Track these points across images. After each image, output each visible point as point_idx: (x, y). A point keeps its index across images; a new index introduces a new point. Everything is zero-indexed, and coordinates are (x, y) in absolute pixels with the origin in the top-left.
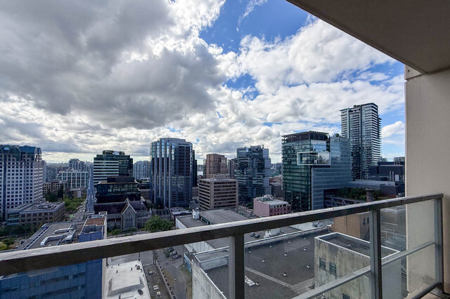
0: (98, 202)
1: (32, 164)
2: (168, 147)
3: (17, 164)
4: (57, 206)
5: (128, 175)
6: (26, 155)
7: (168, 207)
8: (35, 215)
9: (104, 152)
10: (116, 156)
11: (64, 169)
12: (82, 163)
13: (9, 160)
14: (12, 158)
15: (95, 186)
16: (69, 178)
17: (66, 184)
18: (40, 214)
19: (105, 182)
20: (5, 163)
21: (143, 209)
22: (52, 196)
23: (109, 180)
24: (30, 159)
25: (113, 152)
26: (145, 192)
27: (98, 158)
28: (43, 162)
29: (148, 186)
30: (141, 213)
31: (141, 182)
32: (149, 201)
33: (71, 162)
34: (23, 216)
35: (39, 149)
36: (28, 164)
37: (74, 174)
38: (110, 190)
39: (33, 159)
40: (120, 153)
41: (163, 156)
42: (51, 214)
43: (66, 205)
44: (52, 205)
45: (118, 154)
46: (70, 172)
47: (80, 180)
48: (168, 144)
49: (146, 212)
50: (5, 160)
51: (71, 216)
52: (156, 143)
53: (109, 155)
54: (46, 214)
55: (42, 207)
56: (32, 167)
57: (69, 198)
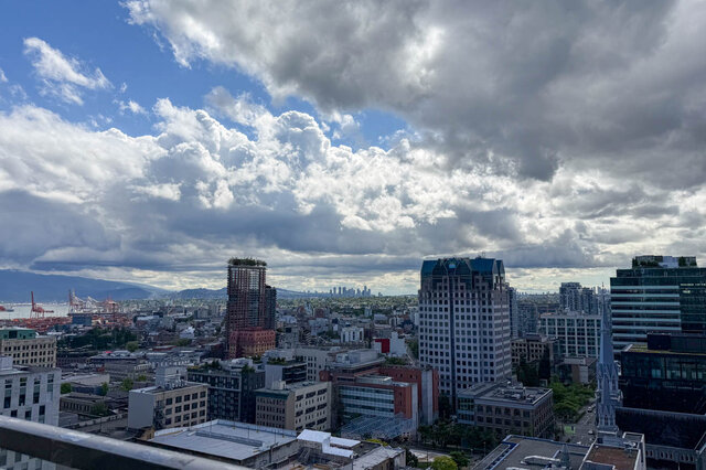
0: (626, 402)
1: (489, 296)
3: (468, 295)
4: (538, 396)
6: (480, 277)
8: (498, 410)
9: (635, 262)
10: (671, 271)
11: (553, 308)
12: (588, 292)
13: (457, 288)
14: (460, 284)
15: (617, 357)
16: (561, 331)
17: (555, 348)
18: (507, 410)
19: (643, 348)
20: (451, 295)
22: (534, 369)
23: (654, 341)
24: (486, 285)
25: (660, 258)
27: (622, 278)
28: (511, 292)
33: (562, 290)
34: (480, 408)
35: (499, 262)
36: (484, 295)
37: (570, 322)
38: (656, 373)
39: (490, 286)
40: (682, 261)
42: (526, 414)
43: (557, 397)
44: (530, 393)
45: (676, 265)
46: (561, 317)
47: (582, 337)
50: (451, 288)
51: (567, 428)
53: (644, 271)
54: (517, 412)
55: (509, 395)
56: (490, 303)
57: (562, 380)
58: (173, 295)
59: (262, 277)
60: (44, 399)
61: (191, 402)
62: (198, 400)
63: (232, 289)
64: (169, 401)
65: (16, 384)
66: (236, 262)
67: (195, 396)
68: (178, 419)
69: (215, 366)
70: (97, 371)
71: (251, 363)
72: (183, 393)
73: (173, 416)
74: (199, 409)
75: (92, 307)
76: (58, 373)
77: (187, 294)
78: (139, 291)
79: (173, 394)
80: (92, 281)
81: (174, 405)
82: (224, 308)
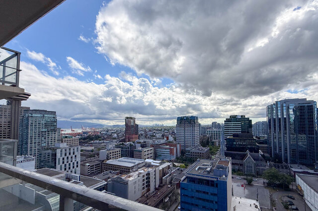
0: (227, 150)
1: (194, 125)
2: (284, 108)
4: (206, 149)
5: (248, 132)
7: (287, 162)
8: (196, 153)
9: (230, 117)
10: (239, 119)
11: (210, 128)
12: (219, 124)
14: (187, 123)
15: (225, 139)
16: (212, 134)
17: (210, 138)
18: (198, 153)
19: (232, 137)
20: (185, 125)
21: (261, 160)
22: (205, 143)
23: (234, 135)
24: (194, 123)
25: (237, 116)
26: (263, 147)
27: (227, 121)
28: (200, 124)
29: (265, 142)
30: (259, 163)
31: (259, 138)
32: (266, 155)
33: (212, 124)
34: (191, 153)
35: (197, 117)
37: (214, 131)
38: (235, 143)
40: (242, 116)
41: (280, 117)
42: (203, 153)
43: (210, 149)
44: (204, 148)
45: (240, 117)
46: (212, 130)
47: (217, 135)
48: (284, 105)
49: (264, 163)
51: (213, 157)
52: (272, 105)
53: (233, 119)
54: (200, 153)
55: (199, 149)
56: (194, 127)
57: (212, 145)
58: (110, 126)
59: (134, 122)
60: (76, 153)
61: (116, 153)
62: (118, 152)
63: (126, 125)
64: (111, 153)
65: (68, 150)
66: (127, 118)
67: (117, 152)
68: (113, 157)
69: (123, 144)
70: (90, 146)
71: (132, 143)
72: (114, 151)
73: (112, 157)
74: (118, 155)
75: (88, 130)
76: (79, 147)
77: (114, 126)
78: (101, 125)
79: (111, 151)
80: (88, 123)
81: (112, 154)
82: (124, 129)
